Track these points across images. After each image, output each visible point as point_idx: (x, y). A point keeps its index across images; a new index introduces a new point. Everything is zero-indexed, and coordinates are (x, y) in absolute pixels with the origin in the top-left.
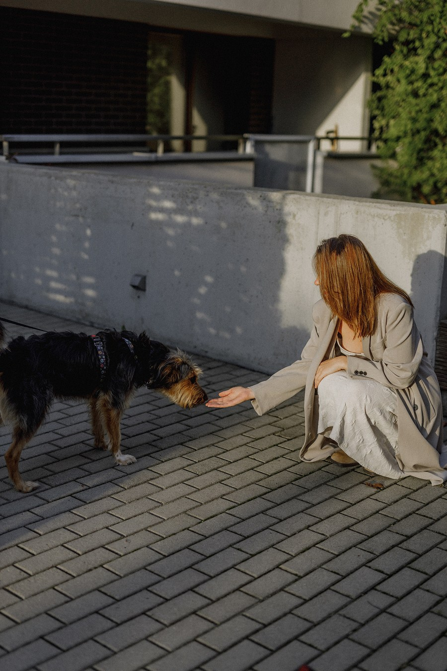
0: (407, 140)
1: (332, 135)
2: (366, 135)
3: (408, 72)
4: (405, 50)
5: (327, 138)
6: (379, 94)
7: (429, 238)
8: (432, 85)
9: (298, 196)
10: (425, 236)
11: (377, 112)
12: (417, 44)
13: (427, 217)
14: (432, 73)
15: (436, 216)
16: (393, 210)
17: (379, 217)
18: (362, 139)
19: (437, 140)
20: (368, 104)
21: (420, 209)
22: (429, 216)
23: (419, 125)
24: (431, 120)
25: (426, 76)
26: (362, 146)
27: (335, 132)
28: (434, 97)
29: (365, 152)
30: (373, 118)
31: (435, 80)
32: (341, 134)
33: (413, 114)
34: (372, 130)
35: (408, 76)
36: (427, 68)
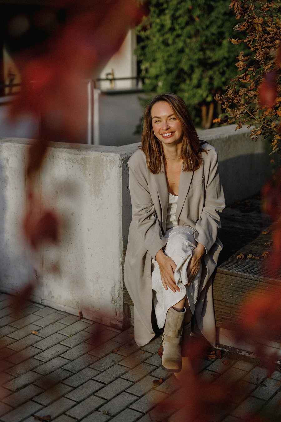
0: (163, 78)
1: (110, 77)
2: (135, 75)
3: (158, 27)
4: (157, 11)
5: (107, 79)
6: (142, 44)
7: (108, 178)
8: (178, 36)
9: (10, 144)
10: (105, 177)
11: (142, 58)
12: (165, 6)
13: (105, 159)
14: (177, 27)
15: (112, 159)
16: (80, 155)
17: (70, 161)
18: (132, 78)
19: (185, 76)
20: (135, 52)
21: (100, 153)
22: (106, 159)
23: (170, 66)
24: (179, 62)
25: (172, 29)
26: (133, 84)
27: (112, 74)
28: (180, 45)
29: (135, 88)
30: (139, 63)
31: (179, 32)
32: (117, 76)
33: (166, 58)
34: (139, 71)
35: (159, 31)
36: (172, 23)
